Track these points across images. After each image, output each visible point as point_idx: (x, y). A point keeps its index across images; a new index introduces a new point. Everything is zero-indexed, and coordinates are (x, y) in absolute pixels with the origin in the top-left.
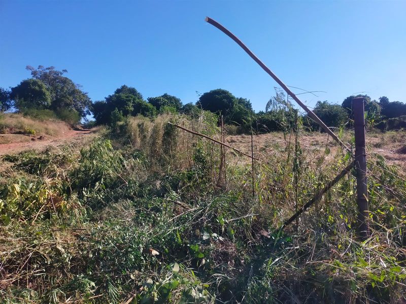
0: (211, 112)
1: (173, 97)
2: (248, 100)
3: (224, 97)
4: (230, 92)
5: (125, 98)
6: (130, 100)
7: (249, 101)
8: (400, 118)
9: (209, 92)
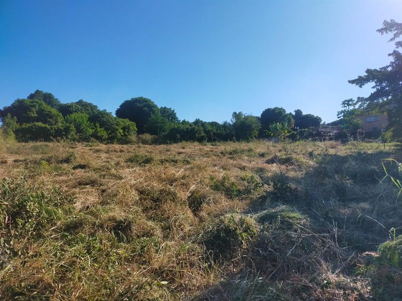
0: (130, 120)
1: (89, 104)
2: (172, 110)
3: (145, 106)
4: (152, 101)
5: (29, 104)
6: (34, 106)
7: (174, 111)
8: (309, 129)
9: (130, 99)
